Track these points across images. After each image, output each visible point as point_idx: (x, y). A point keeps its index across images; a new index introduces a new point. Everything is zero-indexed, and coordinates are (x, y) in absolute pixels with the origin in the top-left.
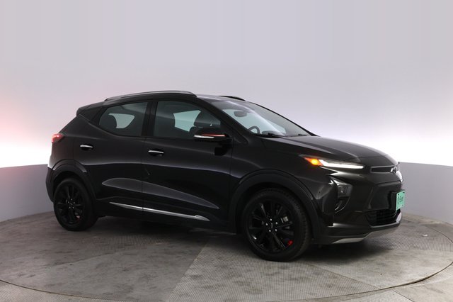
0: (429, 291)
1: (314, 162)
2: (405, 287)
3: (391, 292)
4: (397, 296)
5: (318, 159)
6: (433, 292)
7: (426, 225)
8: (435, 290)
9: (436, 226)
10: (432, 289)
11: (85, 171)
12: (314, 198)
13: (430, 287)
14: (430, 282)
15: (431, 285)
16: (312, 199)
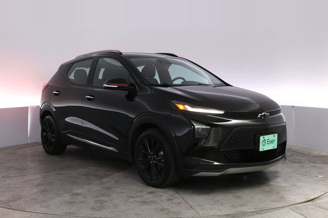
0: (317, 208)
1: (181, 107)
2: (298, 205)
3: (287, 209)
4: (291, 212)
5: (184, 105)
6: (320, 209)
7: (315, 156)
8: (322, 208)
9: (322, 156)
10: (320, 207)
11: (54, 110)
12: (175, 135)
13: (318, 205)
14: (318, 201)
15: (319, 203)
16: (174, 136)
